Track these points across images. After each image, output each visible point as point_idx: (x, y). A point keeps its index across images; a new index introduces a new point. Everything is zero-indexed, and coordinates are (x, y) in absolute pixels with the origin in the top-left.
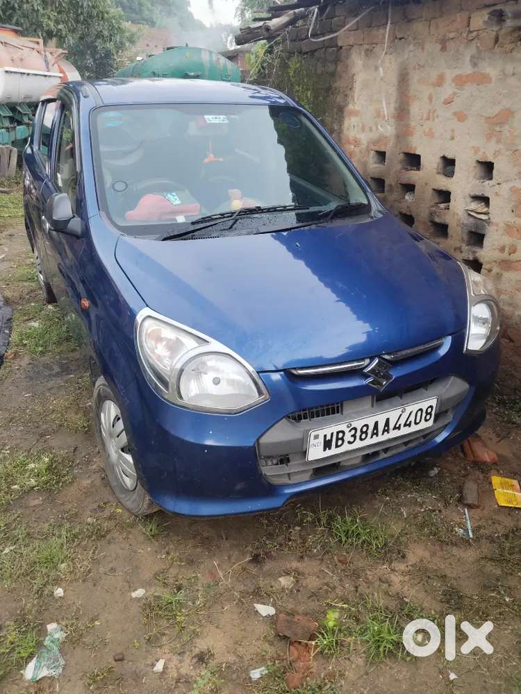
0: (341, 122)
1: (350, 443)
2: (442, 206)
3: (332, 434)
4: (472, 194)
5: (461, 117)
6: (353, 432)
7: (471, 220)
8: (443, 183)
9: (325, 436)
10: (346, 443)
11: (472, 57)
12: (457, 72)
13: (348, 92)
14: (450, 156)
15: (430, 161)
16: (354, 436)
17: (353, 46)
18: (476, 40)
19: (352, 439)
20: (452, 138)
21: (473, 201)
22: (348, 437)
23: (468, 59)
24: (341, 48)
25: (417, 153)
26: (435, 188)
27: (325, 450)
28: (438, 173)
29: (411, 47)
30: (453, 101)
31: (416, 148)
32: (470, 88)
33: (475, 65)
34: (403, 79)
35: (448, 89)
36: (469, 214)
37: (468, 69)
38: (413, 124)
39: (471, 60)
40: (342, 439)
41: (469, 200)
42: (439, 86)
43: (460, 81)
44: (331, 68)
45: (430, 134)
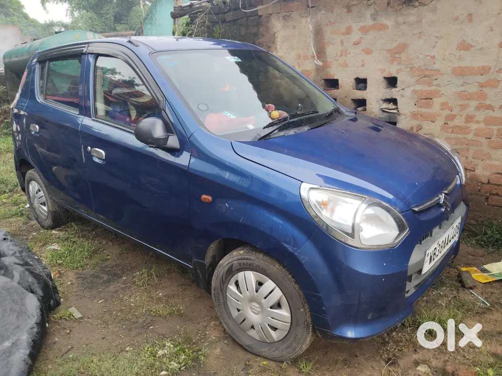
2: (360, 109)
4: (383, 98)
5: (368, 52)
7: (385, 114)
8: (359, 94)
11: (372, 15)
12: (362, 24)
13: (272, 45)
14: (362, 76)
15: (346, 82)
17: (271, 14)
18: (373, 5)
20: (363, 65)
21: (384, 103)
23: (369, 16)
24: (261, 16)
25: (335, 78)
26: (354, 98)
28: (353, 89)
29: (323, 12)
30: (360, 43)
31: (334, 75)
32: (371, 35)
33: (374, 19)
34: (318, 33)
35: (355, 36)
36: (383, 111)
37: (369, 22)
38: (329, 60)
39: (371, 17)
41: (381, 102)
42: (348, 34)
43: (365, 30)
44: (254, 30)
45: (345, 65)
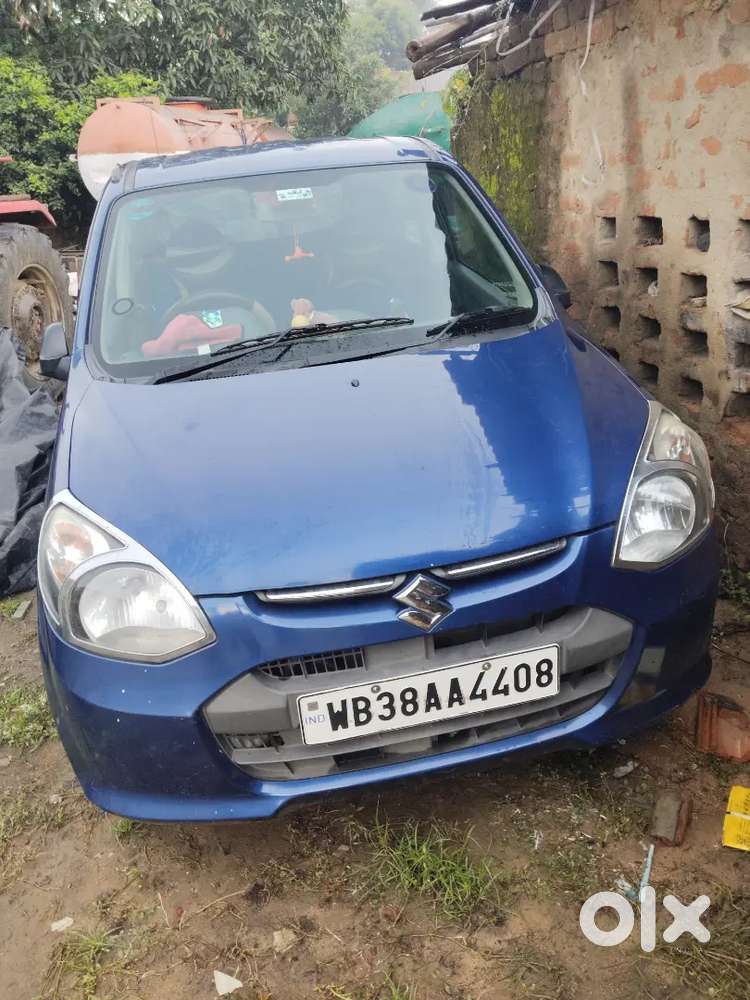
0: (557, 177)
1: (382, 717)
2: (697, 301)
3: (344, 703)
4: (738, 277)
5: (712, 146)
6: (386, 700)
7: (738, 322)
8: (695, 262)
9: (330, 706)
10: (375, 719)
11: (722, 39)
12: (703, 69)
13: (563, 128)
14: (702, 216)
15: (676, 228)
16: (390, 706)
17: (563, 54)
18: (724, 10)
19: (387, 712)
20: (703, 185)
21: (740, 291)
22: (377, 708)
23: (716, 42)
24: (551, 59)
25: (657, 215)
26: (685, 272)
27: (335, 728)
28: (689, 246)
29: (637, 41)
30: (698, 122)
31: (654, 208)
32: (723, 94)
33: (726, 53)
34: (630, 96)
35: (691, 101)
36: (735, 314)
37: (715, 62)
38: (648, 167)
39: (720, 46)
40: (366, 710)
41: (733, 288)
42: (678, 99)
43: (707, 85)
44: (540, 94)
45: (671, 182)
